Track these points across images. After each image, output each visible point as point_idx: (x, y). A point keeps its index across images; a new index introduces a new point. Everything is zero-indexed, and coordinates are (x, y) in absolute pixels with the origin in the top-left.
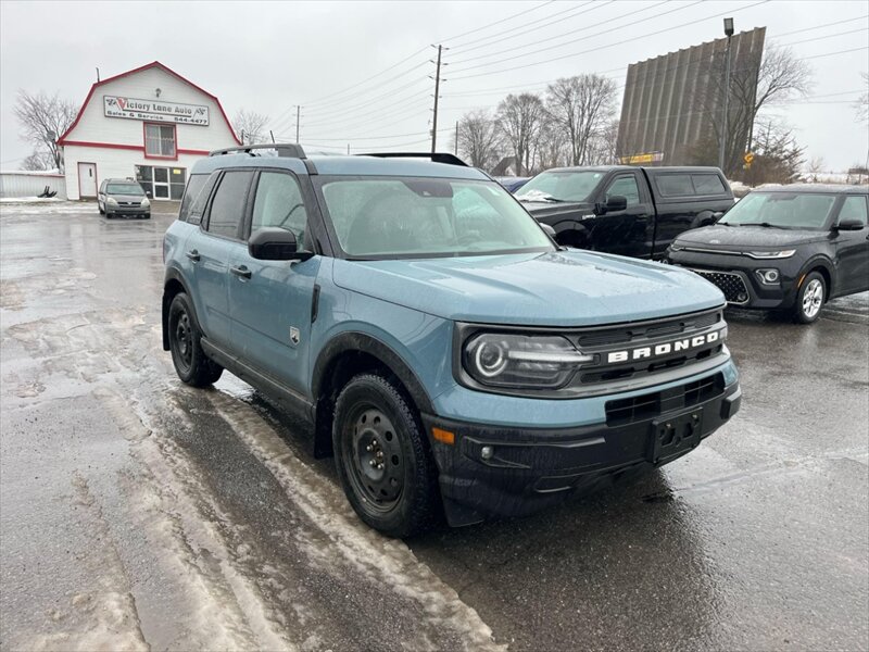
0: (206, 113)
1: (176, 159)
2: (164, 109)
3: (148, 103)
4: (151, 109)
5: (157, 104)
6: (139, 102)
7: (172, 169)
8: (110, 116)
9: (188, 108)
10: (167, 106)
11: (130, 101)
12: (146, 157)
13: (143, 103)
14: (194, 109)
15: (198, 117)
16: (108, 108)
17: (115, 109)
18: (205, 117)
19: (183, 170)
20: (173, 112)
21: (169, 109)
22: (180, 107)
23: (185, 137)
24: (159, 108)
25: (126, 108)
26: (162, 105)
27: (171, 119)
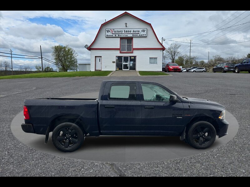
0: (146, 31)
1: (132, 53)
2: (128, 31)
3: (122, 30)
4: (123, 32)
5: (126, 30)
6: (118, 30)
7: (130, 57)
8: (108, 37)
9: (138, 30)
10: (129, 30)
11: (115, 30)
12: (121, 53)
13: (120, 30)
14: (140, 30)
15: (142, 33)
16: (107, 34)
17: (109, 34)
18: (145, 33)
19: (135, 57)
20: (132, 32)
21: (131, 31)
22: (135, 30)
23: (137, 43)
24: (126, 32)
25: (113, 33)
26: (127, 30)
27: (131, 35)
